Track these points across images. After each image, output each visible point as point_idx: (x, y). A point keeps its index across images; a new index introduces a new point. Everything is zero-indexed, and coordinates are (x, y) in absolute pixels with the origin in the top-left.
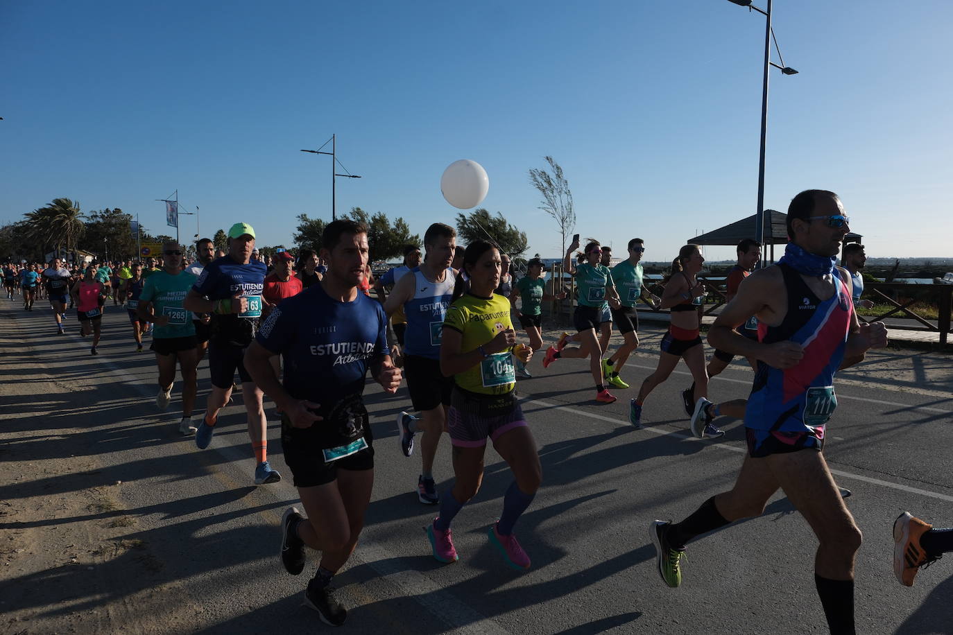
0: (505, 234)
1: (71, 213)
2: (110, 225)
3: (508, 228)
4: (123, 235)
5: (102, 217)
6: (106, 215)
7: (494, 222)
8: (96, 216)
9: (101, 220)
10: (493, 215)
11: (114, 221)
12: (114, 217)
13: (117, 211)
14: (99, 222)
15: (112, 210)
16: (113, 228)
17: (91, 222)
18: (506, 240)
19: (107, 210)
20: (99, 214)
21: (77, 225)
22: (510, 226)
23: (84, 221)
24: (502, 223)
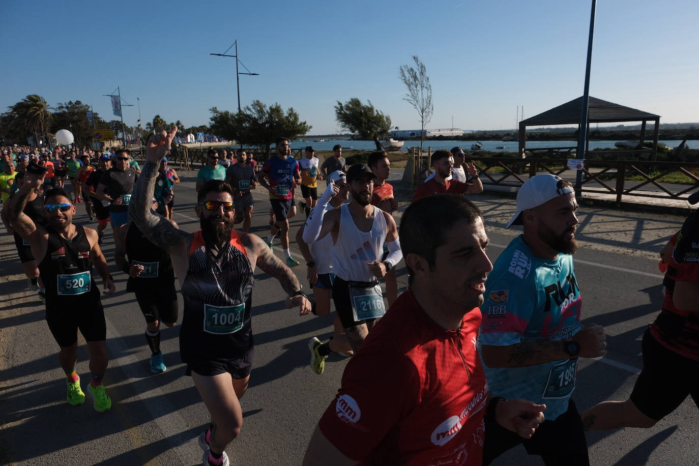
0: (373, 118)
1: (42, 106)
2: (73, 114)
3: (376, 113)
4: (84, 121)
5: (67, 107)
6: (70, 106)
7: (364, 108)
8: (62, 107)
9: (66, 110)
10: (364, 103)
11: (76, 110)
12: (76, 107)
13: (78, 102)
14: (64, 112)
15: (74, 102)
16: (76, 116)
17: (58, 111)
18: (375, 123)
19: (70, 103)
20: (64, 106)
21: (46, 116)
22: (377, 111)
23: (53, 111)
24: (371, 109)
